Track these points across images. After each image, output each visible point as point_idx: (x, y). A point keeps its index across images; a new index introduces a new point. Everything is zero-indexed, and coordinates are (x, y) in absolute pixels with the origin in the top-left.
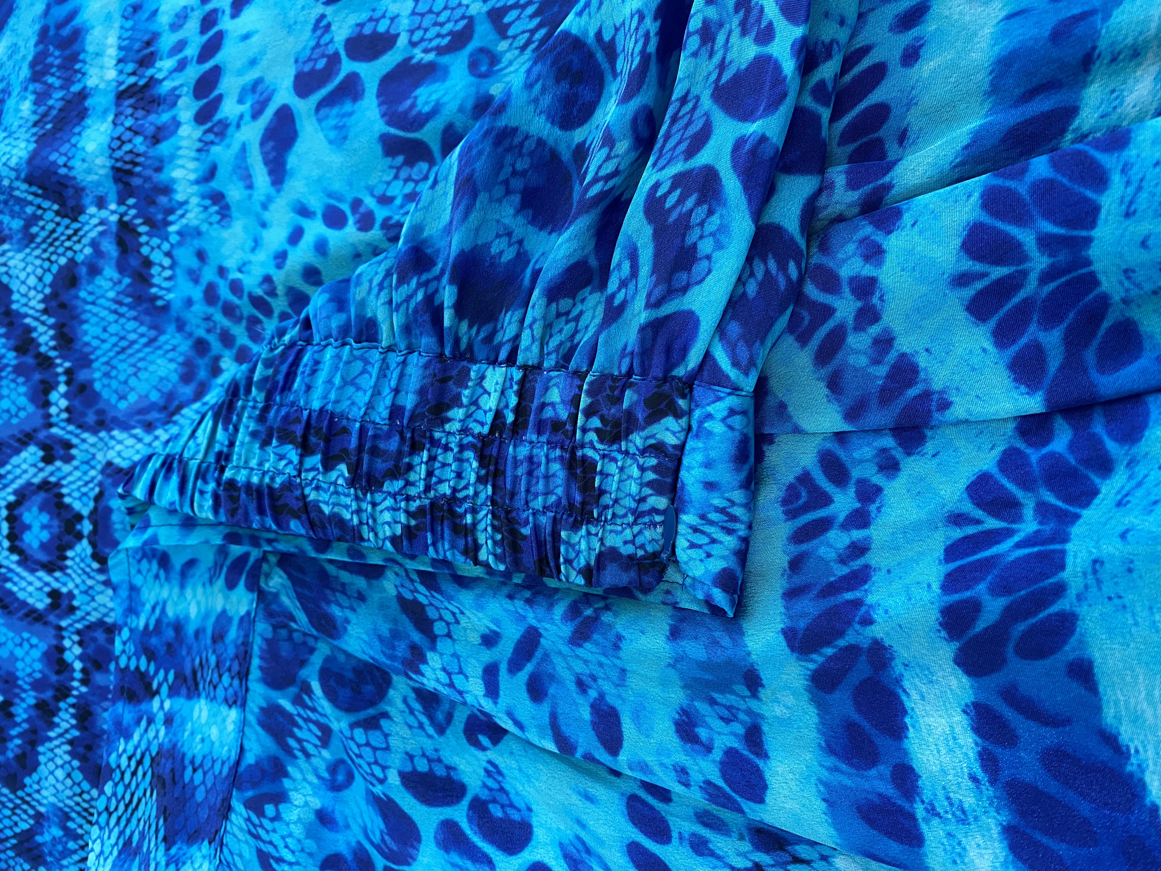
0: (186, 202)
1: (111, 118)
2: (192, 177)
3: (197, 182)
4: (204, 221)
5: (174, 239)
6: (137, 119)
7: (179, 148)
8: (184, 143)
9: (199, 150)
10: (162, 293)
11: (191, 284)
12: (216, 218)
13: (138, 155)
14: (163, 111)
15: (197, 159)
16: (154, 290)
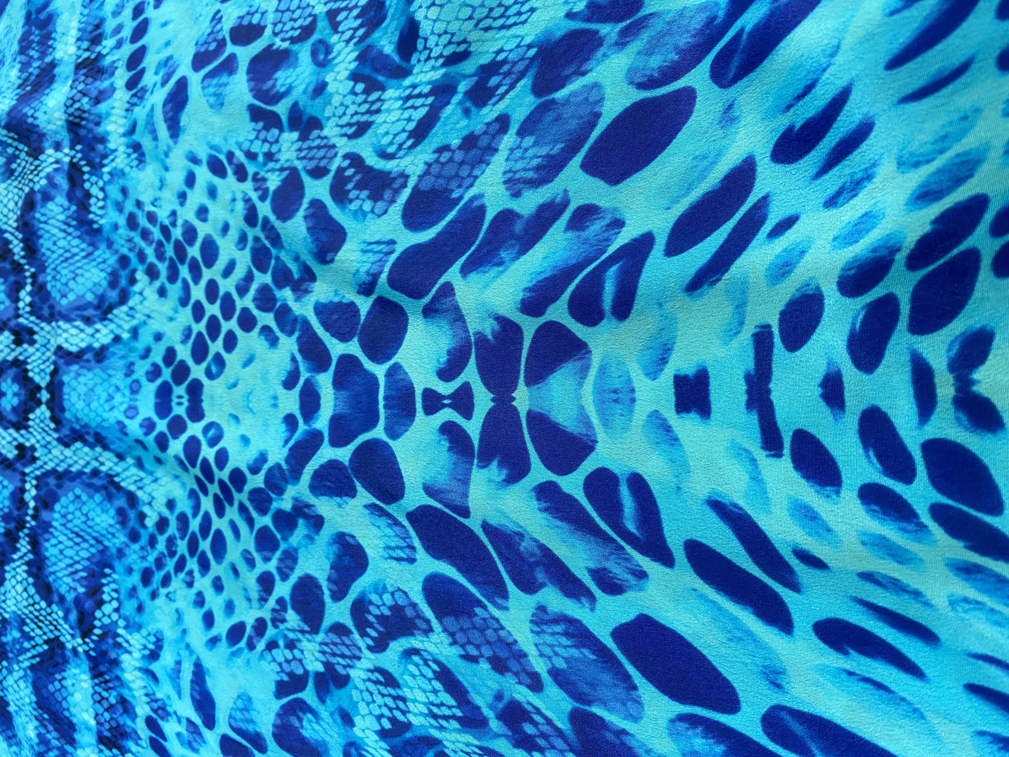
0: (115, 150)
1: (70, 83)
2: (121, 130)
3: (124, 135)
4: (128, 165)
5: (106, 177)
6: (86, 85)
7: (113, 108)
8: (116, 104)
9: (127, 110)
10: (96, 219)
11: (117, 213)
12: (135, 163)
13: (84, 112)
14: (105, 79)
15: (126, 117)
16: (91, 216)
